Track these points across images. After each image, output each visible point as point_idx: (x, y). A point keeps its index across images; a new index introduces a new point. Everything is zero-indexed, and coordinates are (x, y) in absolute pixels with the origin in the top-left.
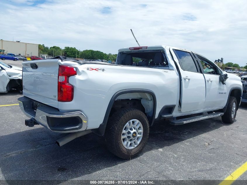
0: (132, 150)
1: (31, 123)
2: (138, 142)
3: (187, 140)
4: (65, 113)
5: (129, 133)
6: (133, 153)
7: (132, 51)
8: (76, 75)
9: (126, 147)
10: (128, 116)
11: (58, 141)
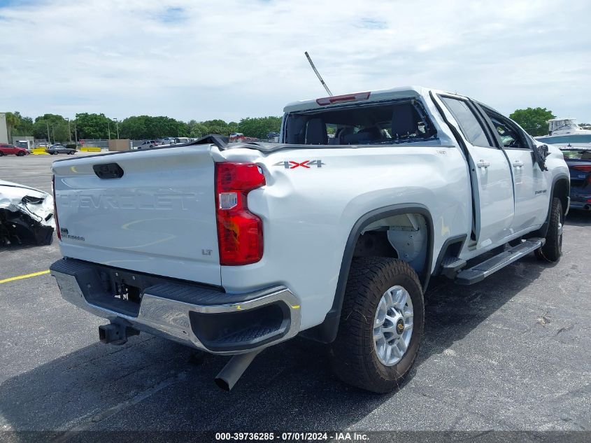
0: (396, 365)
1: (117, 333)
2: (407, 343)
3: (492, 316)
4: (249, 297)
5: (387, 324)
6: (399, 374)
7: (324, 108)
8: (265, 184)
9: (383, 362)
10: (383, 280)
11: (223, 378)
